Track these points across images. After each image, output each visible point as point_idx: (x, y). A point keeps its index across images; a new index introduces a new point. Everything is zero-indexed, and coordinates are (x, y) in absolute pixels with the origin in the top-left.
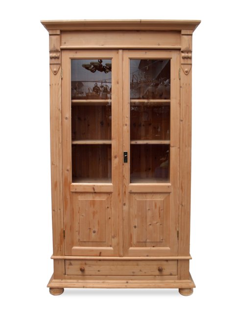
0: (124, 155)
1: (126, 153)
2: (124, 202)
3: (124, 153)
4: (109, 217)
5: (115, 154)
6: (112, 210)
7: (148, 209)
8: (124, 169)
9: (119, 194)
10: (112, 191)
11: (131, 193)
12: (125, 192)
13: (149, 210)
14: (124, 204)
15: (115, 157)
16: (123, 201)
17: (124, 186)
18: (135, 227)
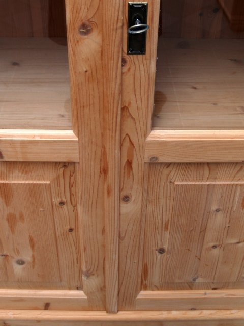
0: (131, 22)
1: (137, 13)
2: (124, 193)
3: (132, 8)
4: (68, 227)
5: (84, 15)
6: (79, 208)
7: (214, 208)
8: (128, 79)
9: (104, 171)
10: (75, 158)
11: (153, 164)
12: (129, 163)
13: (218, 211)
14: (126, 199)
15: (86, 29)
16: (121, 190)
17: (127, 144)
18: (161, 251)
